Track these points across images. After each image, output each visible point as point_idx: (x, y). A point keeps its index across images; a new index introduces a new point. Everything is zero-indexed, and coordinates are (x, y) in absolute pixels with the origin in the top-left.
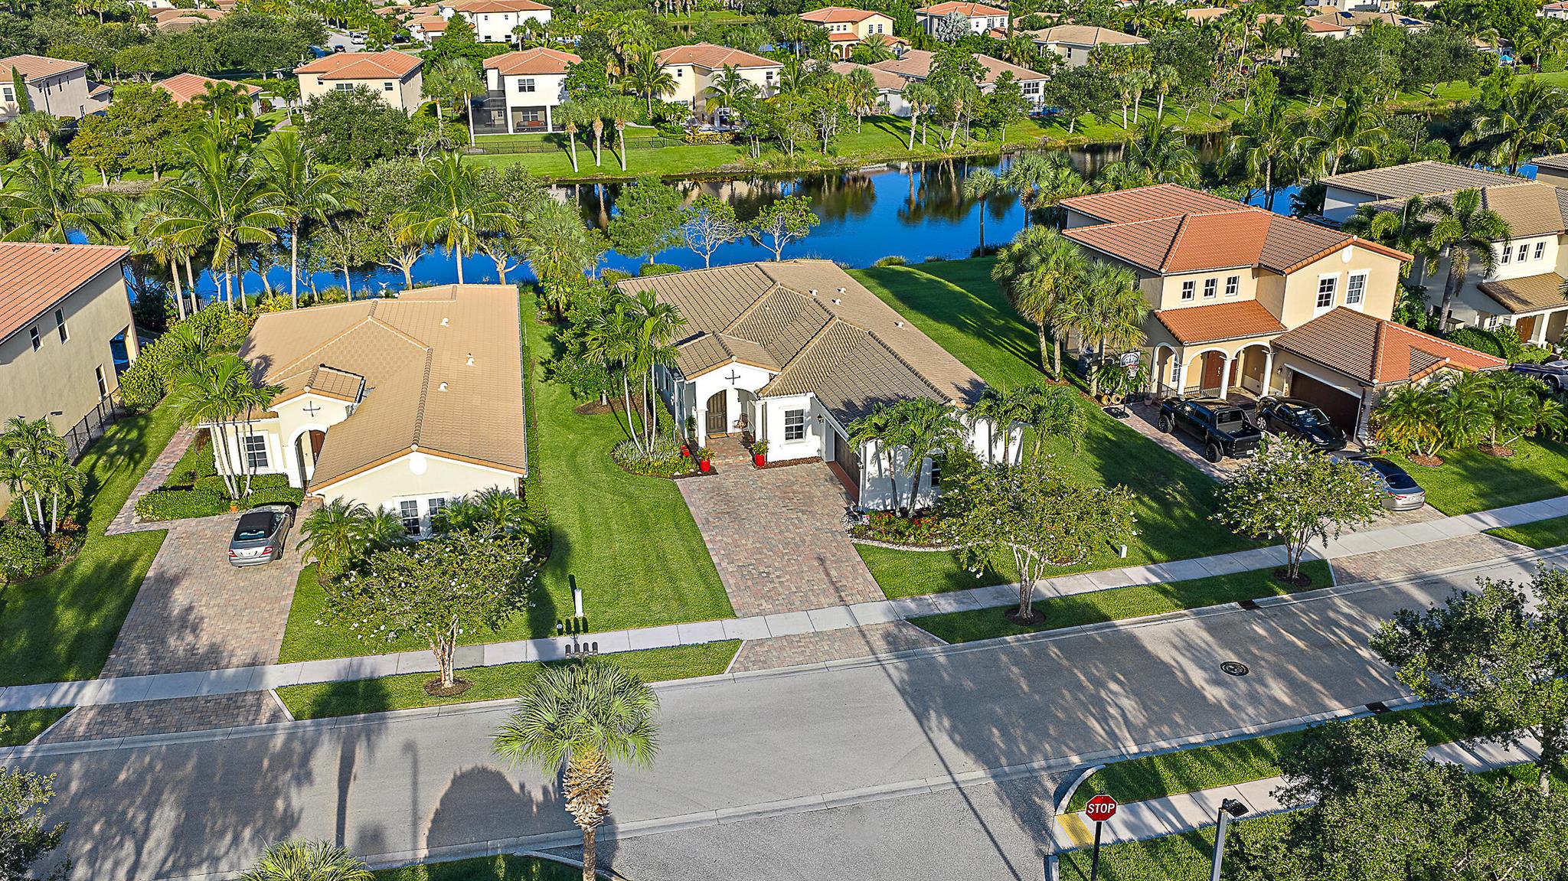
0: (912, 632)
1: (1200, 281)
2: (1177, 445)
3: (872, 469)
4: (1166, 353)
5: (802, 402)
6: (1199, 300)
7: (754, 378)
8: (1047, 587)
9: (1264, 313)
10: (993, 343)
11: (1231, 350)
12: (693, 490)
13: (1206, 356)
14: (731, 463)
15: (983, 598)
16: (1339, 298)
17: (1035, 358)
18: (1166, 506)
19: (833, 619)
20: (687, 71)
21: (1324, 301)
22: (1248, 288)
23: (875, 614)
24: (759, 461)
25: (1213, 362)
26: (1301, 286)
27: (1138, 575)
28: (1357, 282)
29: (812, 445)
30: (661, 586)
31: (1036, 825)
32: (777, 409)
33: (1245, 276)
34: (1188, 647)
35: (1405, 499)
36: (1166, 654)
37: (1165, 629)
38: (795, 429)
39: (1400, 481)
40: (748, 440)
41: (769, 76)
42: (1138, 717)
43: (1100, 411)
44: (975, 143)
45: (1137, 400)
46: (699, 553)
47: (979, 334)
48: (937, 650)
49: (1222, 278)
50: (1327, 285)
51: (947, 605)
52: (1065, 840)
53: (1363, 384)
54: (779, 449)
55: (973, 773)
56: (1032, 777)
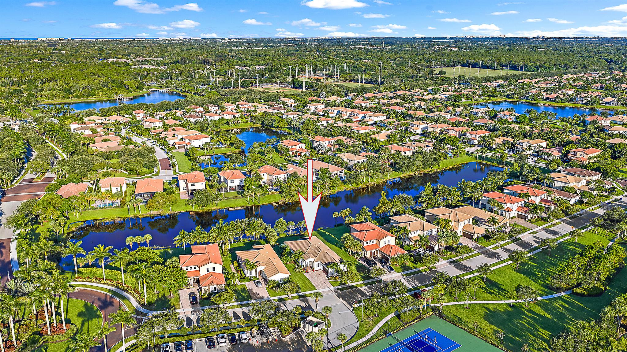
0: (337, 290)
1: (369, 242)
2: (366, 265)
3: (329, 272)
4: (365, 252)
5: (319, 262)
6: (369, 244)
7: (312, 260)
8: (351, 284)
9: (377, 245)
10: (341, 248)
11: (373, 251)
12: (306, 274)
13: (370, 252)
14: (310, 271)
15: (344, 286)
16: (387, 243)
17: (347, 251)
18: (364, 273)
19: (328, 289)
20: (265, 174)
21: (385, 243)
22: (375, 242)
23: (332, 288)
24: (313, 270)
26: (382, 242)
27: (361, 282)
28: (389, 241)
29: (320, 268)
30: (307, 287)
31: (351, 306)
32: (316, 263)
33: (375, 240)
34: (366, 289)
35: (392, 271)
36: (364, 291)
37: (364, 288)
38: (318, 266)
39: (392, 269)
40: (311, 268)
41: (284, 176)
42: (360, 297)
43: (357, 260)
44: (331, 191)
45: (361, 258)
46: (310, 283)
47: (339, 247)
48: (340, 292)
49: (372, 241)
50: (386, 241)
51: (340, 287)
52: (354, 307)
53: (389, 256)
54: (316, 269)
55: (345, 302)
56: (350, 302)
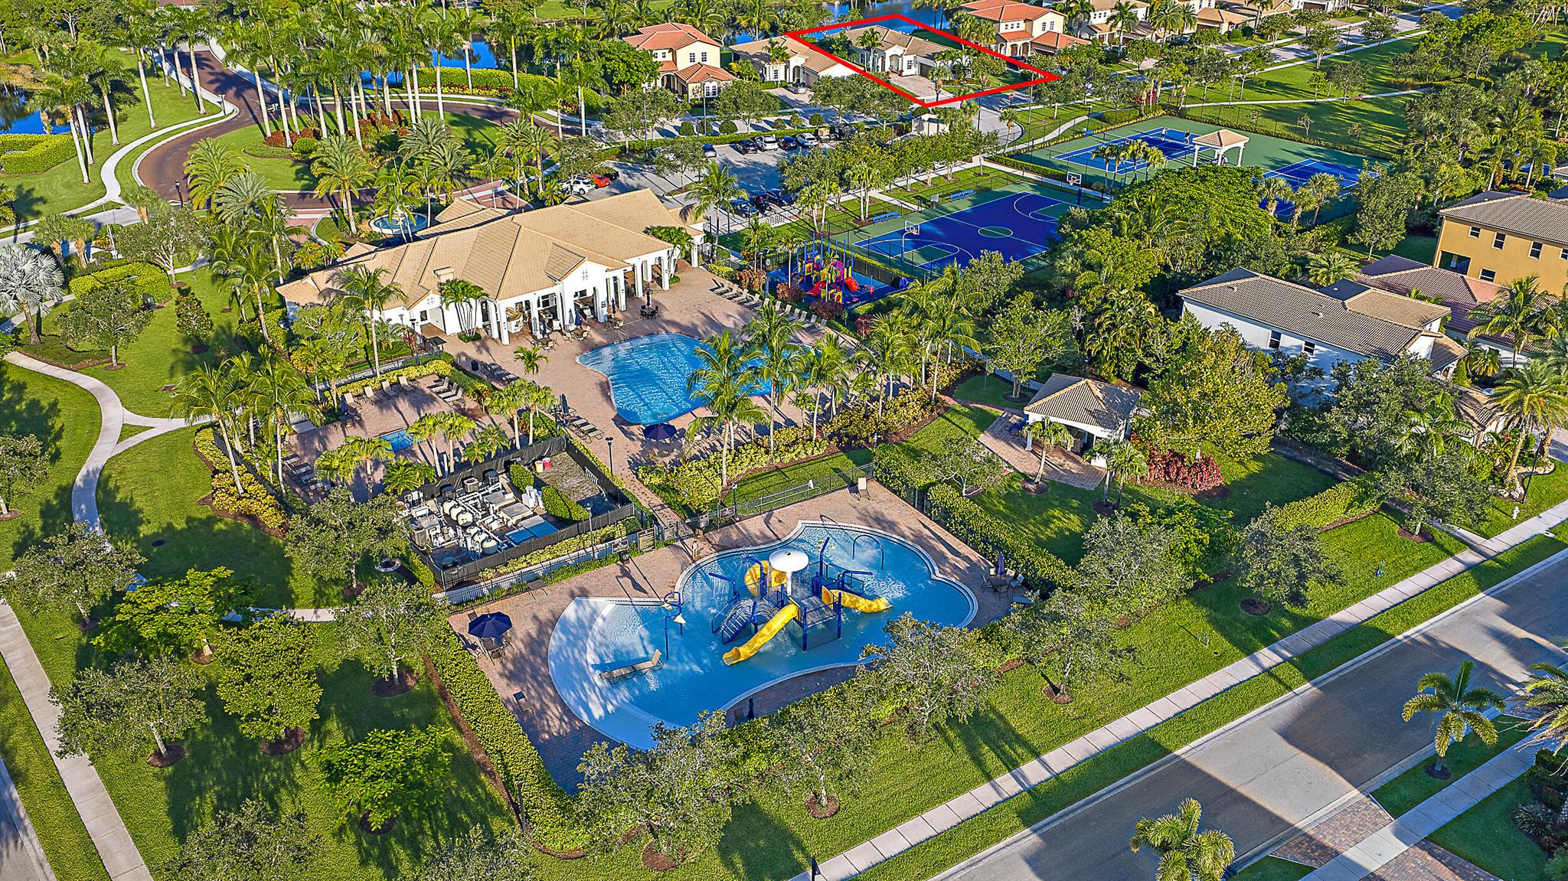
1: (1010, 24)
4: (1002, 45)
5: (912, 57)
6: (1010, 30)
7: (899, 51)
9: (1027, 33)
11: (1019, 43)
13: (1012, 46)
16: (1048, 28)
21: (1044, 29)
22: (1023, 26)
24: (900, 75)
25: (1014, 47)
26: (1037, 25)
28: (1052, 23)
29: (914, 70)
32: (906, 59)
33: (1022, 23)
38: (909, 67)
49: (1015, 23)
50: (1044, 24)
53: (1054, 49)
